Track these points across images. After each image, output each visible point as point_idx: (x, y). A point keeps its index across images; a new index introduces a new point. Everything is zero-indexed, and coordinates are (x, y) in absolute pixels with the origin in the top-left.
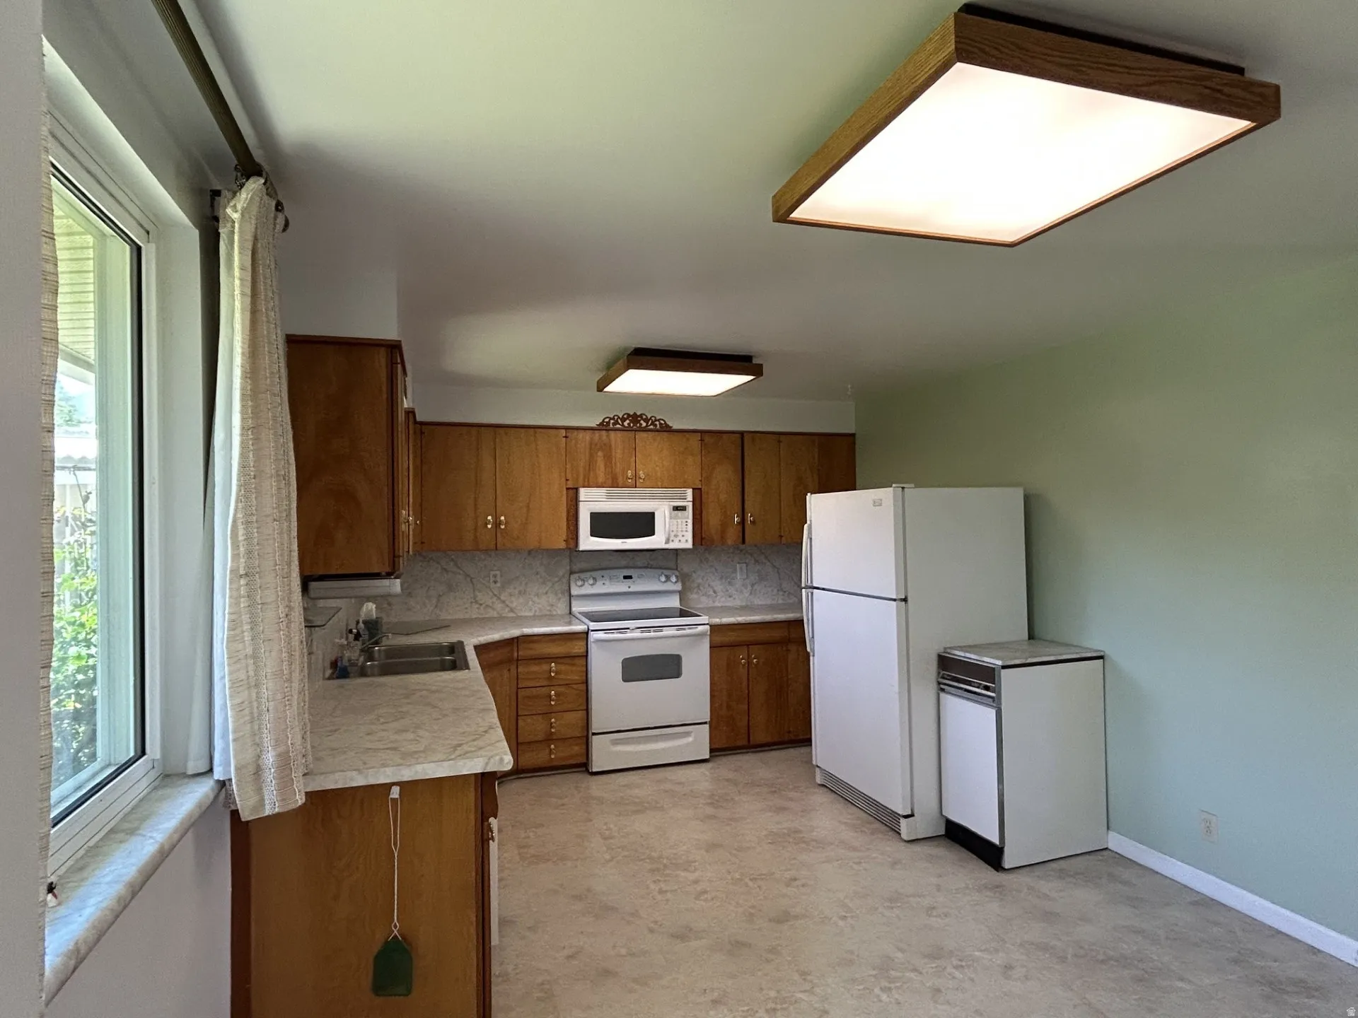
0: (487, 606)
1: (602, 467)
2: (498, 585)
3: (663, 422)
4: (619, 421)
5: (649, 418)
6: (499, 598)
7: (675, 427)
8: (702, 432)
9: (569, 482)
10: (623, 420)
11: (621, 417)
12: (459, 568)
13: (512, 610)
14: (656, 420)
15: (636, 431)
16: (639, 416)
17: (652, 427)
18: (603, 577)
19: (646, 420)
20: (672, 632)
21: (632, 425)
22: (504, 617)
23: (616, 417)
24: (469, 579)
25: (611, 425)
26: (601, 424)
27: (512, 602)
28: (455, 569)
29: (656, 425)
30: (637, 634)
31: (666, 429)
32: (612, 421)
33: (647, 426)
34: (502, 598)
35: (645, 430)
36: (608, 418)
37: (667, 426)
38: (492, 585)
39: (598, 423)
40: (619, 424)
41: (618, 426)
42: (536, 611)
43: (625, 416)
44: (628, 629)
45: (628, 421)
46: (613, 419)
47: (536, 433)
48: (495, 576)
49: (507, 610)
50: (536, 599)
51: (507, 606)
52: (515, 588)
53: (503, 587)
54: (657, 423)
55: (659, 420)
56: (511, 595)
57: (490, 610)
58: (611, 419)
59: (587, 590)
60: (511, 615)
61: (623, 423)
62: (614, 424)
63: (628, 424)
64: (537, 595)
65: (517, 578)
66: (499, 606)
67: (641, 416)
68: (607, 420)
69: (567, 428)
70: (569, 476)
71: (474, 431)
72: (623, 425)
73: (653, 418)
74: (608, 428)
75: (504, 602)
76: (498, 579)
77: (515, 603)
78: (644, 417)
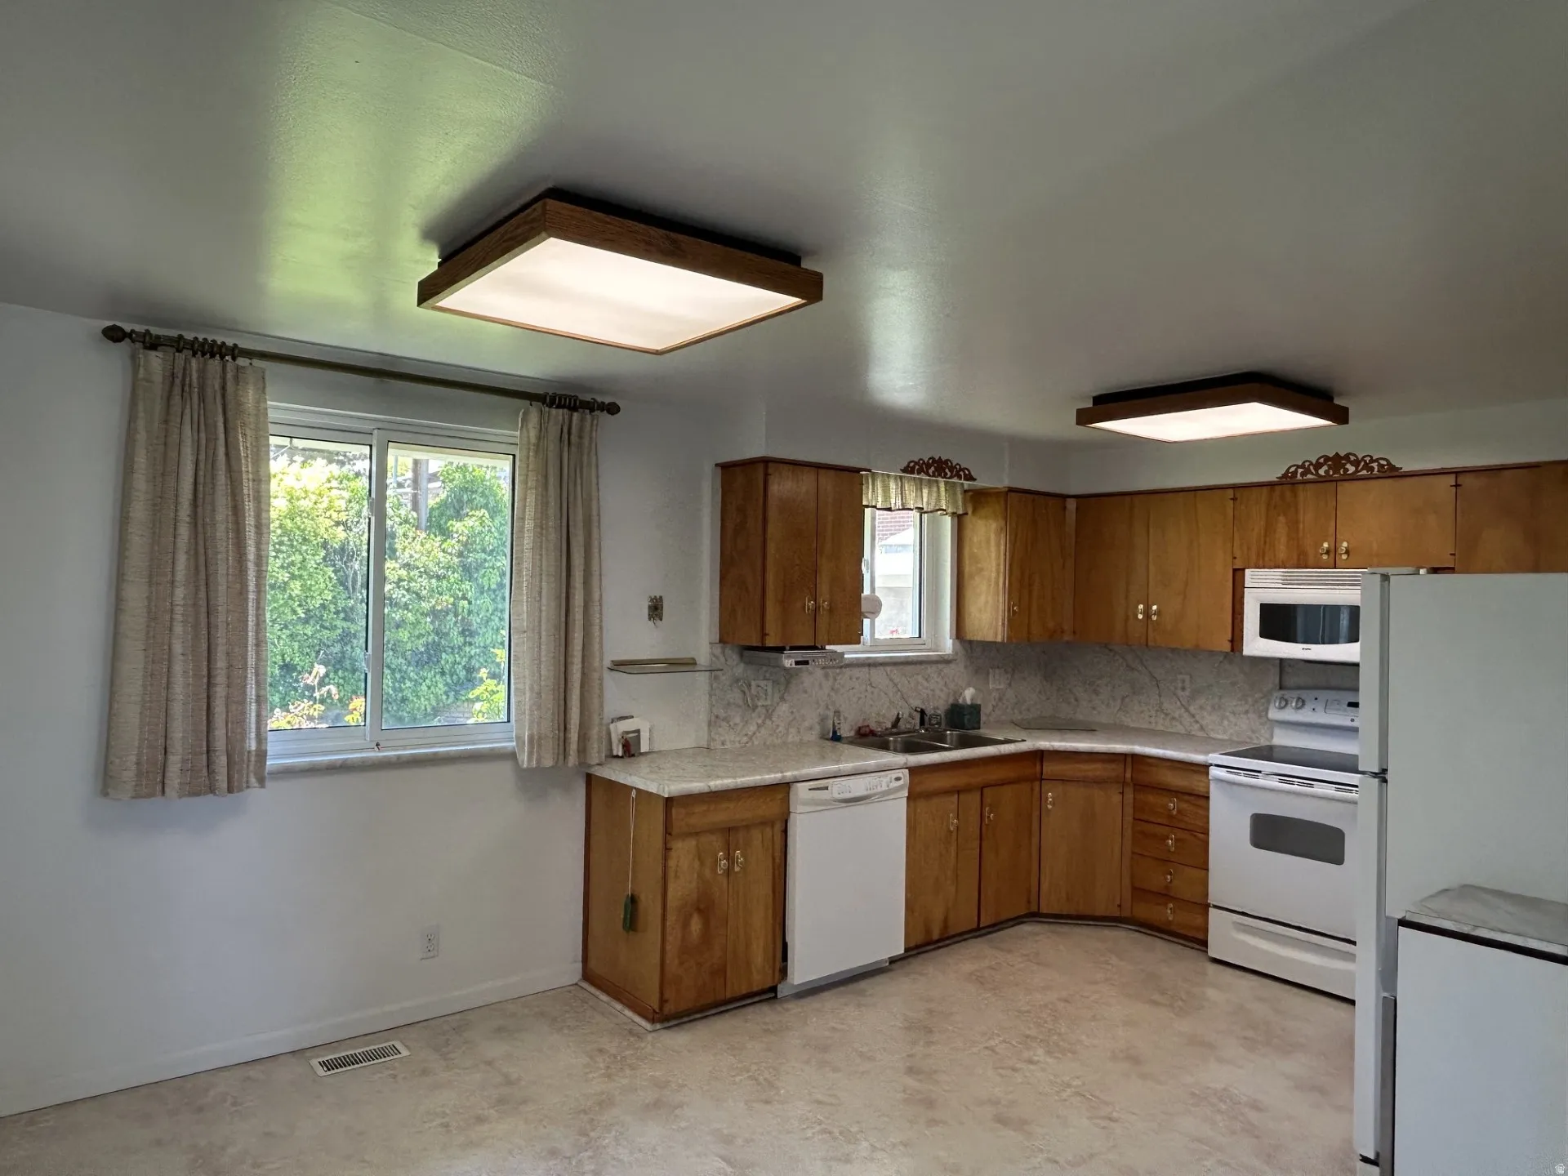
0: (1173, 718)
1: (1283, 540)
2: (1187, 693)
3: (1385, 463)
4: (1311, 468)
5: (1360, 458)
6: (1187, 710)
7: (1407, 467)
8: (1457, 473)
9: (1236, 561)
10: (1318, 466)
11: (1314, 462)
12: (1143, 664)
13: (1202, 728)
14: (1372, 461)
15: (1336, 481)
16: (1342, 458)
17: (1364, 472)
18: (1316, 699)
19: (1356, 463)
20: (1330, 791)
21: (1331, 473)
22: (1193, 735)
23: (1307, 464)
24: (1154, 683)
25: (1299, 475)
26: (1285, 476)
27: (1203, 718)
28: (1140, 668)
29: (1372, 469)
30: (1274, 783)
31: (1391, 472)
32: (1300, 470)
33: (1357, 471)
34: (1192, 709)
35: (1354, 478)
36: (1295, 465)
37: (1392, 468)
38: (1180, 693)
39: (1280, 475)
40: (1312, 474)
41: (1309, 476)
42: (1231, 734)
43: (1322, 460)
44: (1259, 772)
45: (1325, 468)
46: (1302, 466)
47: (1195, 496)
48: (1183, 681)
49: (1197, 726)
50: (1232, 718)
51: (1197, 722)
52: (1207, 699)
53: (1192, 697)
54: (1375, 465)
55: (1377, 460)
56: (1201, 708)
57: (1177, 724)
58: (1298, 467)
59: (1289, 715)
60: (1201, 734)
61: (1317, 471)
62: (1303, 474)
63: (1326, 472)
64: (1234, 713)
65: (1210, 686)
66: (1187, 719)
67: (1347, 457)
68: (1293, 469)
69: (1234, 487)
70: (1238, 553)
71: (1128, 498)
72: (1317, 474)
73: (1368, 459)
74: (1293, 481)
75: (1193, 716)
76: (1187, 684)
77: (1208, 719)
78: (1352, 458)
